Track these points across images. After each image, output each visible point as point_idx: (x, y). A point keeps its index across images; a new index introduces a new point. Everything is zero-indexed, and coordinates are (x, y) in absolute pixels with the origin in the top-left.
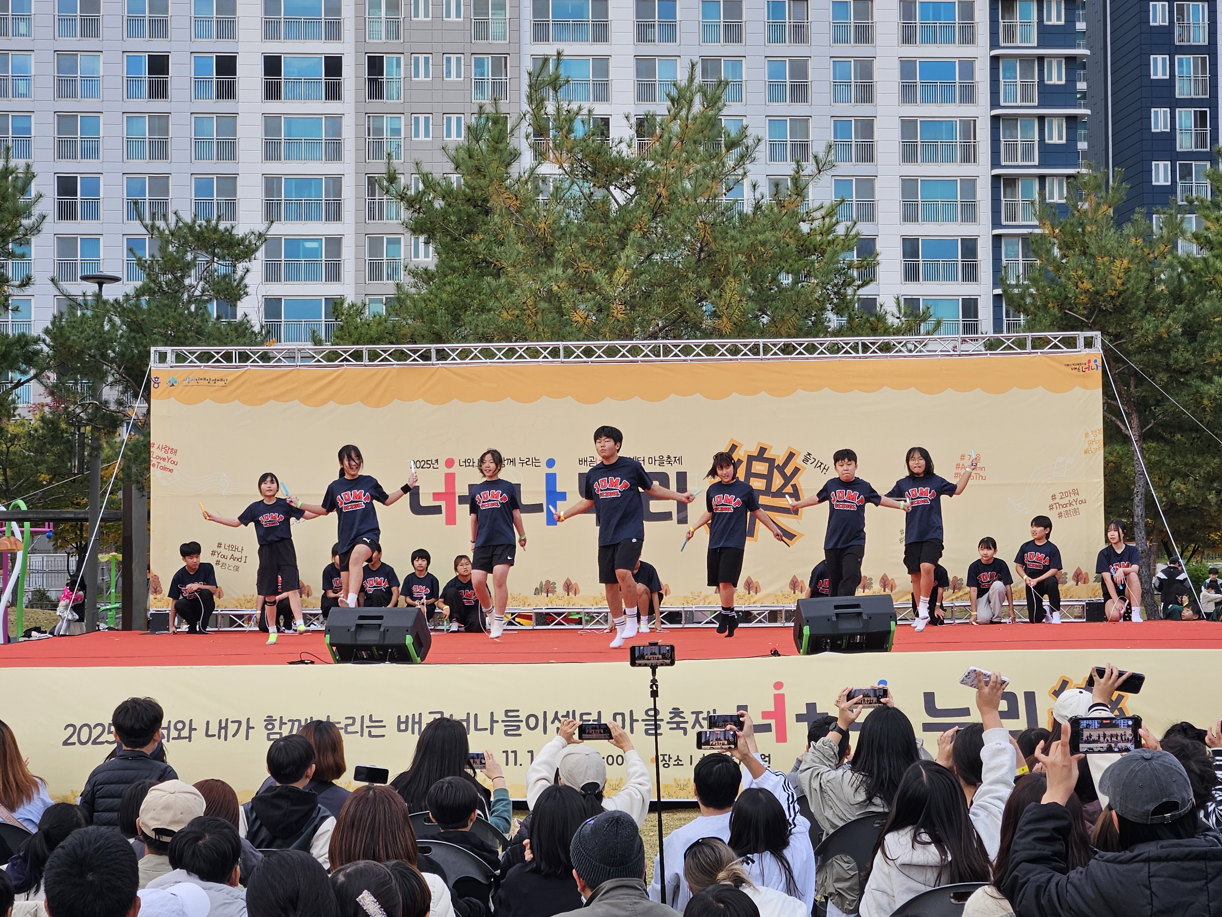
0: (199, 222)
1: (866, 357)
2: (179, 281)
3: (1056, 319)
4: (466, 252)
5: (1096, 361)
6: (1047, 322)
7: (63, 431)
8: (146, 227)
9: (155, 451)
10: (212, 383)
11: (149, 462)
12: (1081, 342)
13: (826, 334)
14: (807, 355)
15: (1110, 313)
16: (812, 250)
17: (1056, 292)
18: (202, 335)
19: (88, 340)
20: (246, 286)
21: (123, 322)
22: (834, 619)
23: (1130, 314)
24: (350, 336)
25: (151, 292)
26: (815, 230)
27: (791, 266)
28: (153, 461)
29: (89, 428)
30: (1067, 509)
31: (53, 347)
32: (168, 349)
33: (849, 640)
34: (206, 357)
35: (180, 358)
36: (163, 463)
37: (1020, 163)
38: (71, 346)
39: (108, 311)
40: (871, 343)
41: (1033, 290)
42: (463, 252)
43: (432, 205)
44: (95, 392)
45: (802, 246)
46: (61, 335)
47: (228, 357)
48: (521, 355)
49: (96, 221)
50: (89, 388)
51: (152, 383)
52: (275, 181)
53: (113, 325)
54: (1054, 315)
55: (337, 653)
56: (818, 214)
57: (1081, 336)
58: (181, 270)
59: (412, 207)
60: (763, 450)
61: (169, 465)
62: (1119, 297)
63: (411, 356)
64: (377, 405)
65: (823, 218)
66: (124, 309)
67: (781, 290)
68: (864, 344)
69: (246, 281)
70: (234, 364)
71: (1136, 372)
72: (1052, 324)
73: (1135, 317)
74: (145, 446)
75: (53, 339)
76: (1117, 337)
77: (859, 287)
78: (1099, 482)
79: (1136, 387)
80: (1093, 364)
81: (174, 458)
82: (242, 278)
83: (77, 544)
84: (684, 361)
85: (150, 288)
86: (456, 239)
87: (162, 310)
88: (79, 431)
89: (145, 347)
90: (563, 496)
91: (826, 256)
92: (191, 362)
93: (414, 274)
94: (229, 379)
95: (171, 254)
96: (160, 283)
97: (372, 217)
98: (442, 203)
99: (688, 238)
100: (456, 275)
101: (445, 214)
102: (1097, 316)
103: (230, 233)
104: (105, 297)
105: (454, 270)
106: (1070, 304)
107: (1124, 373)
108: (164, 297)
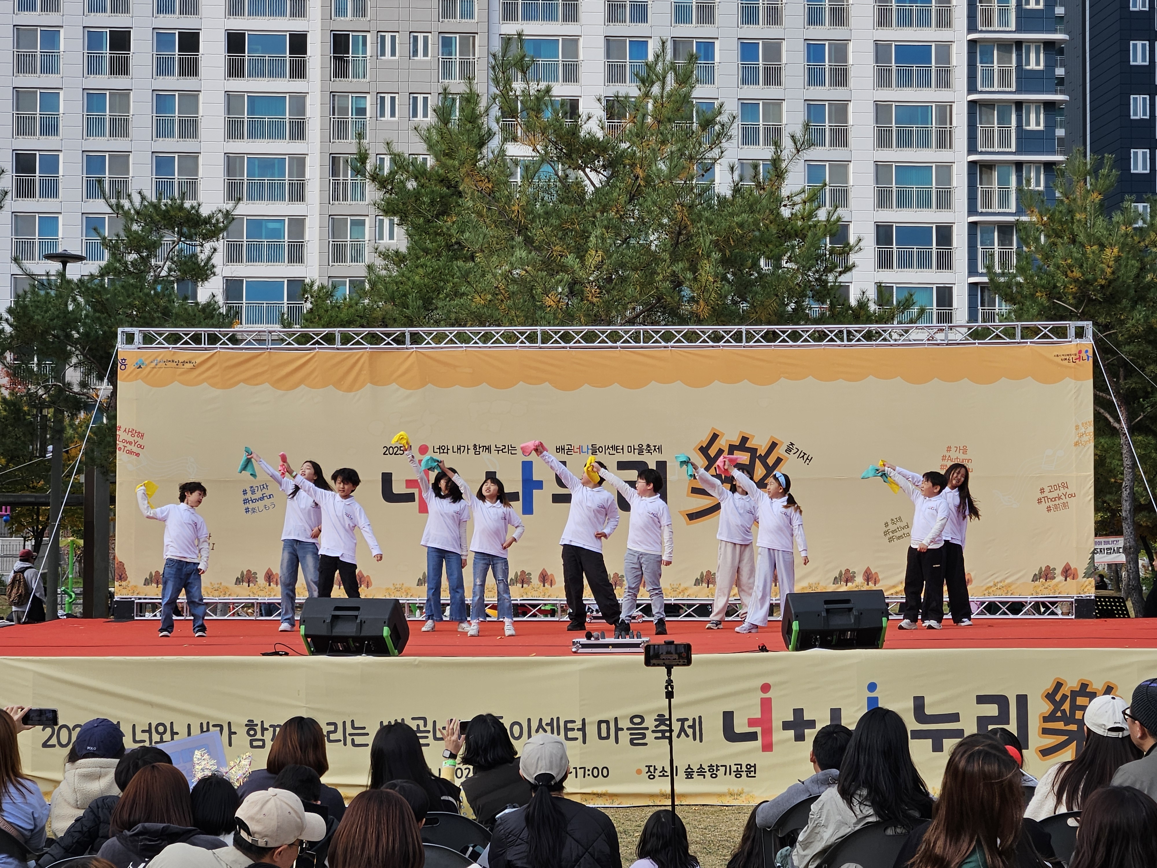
0: (164, 201)
1: (852, 346)
2: (145, 261)
3: (1044, 307)
4: (439, 234)
5: (1087, 351)
6: (1035, 311)
7: (26, 414)
8: (111, 206)
9: (121, 435)
10: (180, 365)
11: (115, 444)
12: (1072, 332)
13: (808, 320)
14: (791, 343)
15: (1100, 302)
16: (793, 235)
17: (1044, 282)
18: (168, 316)
19: (51, 320)
20: (213, 266)
21: (87, 302)
22: (824, 614)
23: (1120, 303)
24: (320, 319)
25: (117, 273)
26: (796, 215)
27: (771, 251)
28: (119, 444)
29: (52, 410)
30: (1057, 502)
31: (16, 327)
32: (135, 330)
33: (839, 637)
34: (174, 339)
35: (148, 339)
36: (129, 447)
37: (996, 149)
38: (35, 326)
39: (73, 289)
40: (856, 331)
41: (1020, 279)
42: (437, 234)
43: (405, 186)
44: (59, 374)
45: (783, 231)
46: (25, 314)
47: (196, 339)
48: (497, 339)
49: (55, 199)
50: (52, 370)
51: (119, 365)
52: (238, 160)
53: (78, 305)
54: (1042, 304)
55: (311, 644)
56: (798, 199)
57: (1072, 325)
58: (146, 249)
59: (385, 187)
60: (745, 440)
61: (135, 449)
62: (1109, 286)
63: (385, 340)
64: (350, 389)
65: (805, 202)
66: (88, 289)
67: (762, 276)
68: (849, 333)
69: (214, 261)
70: (203, 346)
71: (1126, 363)
72: (1039, 314)
73: (1125, 307)
74: (109, 429)
75: (17, 318)
76: (1106, 327)
77: (841, 273)
78: (1090, 475)
79: (1125, 379)
80: (1083, 354)
81: (141, 442)
82: (209, 258)
83: (33, 528)
84: (665, 347)
85: (115, 268)
86: (429, 220)
87: (127, 291)
88: (41, 413)
89: (110, 327)
90: (539, 485)
91: (807, 240)
92: (159, 343)
93: (385, 256)
94: (198, 361)
95: (136, 232)
96: (126, 263)
97: (336, 198)
98: (415, 184)
99: (665, 221)
100: (429, 257)
101: (417, 195)
102: (1086, 306)
103: (197, 211)
104: (69, 276)
105: (427, 251)
106: (1059, 293)
107: (1113, 365)
108: (130, 277)
